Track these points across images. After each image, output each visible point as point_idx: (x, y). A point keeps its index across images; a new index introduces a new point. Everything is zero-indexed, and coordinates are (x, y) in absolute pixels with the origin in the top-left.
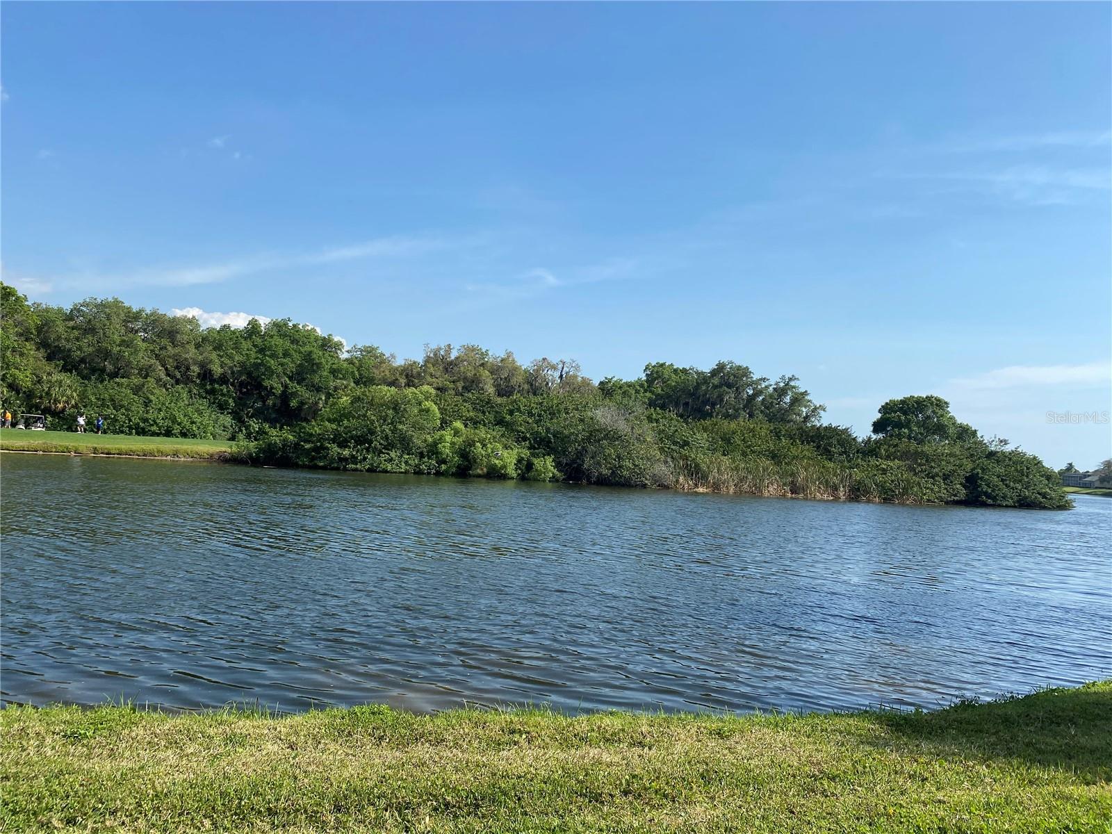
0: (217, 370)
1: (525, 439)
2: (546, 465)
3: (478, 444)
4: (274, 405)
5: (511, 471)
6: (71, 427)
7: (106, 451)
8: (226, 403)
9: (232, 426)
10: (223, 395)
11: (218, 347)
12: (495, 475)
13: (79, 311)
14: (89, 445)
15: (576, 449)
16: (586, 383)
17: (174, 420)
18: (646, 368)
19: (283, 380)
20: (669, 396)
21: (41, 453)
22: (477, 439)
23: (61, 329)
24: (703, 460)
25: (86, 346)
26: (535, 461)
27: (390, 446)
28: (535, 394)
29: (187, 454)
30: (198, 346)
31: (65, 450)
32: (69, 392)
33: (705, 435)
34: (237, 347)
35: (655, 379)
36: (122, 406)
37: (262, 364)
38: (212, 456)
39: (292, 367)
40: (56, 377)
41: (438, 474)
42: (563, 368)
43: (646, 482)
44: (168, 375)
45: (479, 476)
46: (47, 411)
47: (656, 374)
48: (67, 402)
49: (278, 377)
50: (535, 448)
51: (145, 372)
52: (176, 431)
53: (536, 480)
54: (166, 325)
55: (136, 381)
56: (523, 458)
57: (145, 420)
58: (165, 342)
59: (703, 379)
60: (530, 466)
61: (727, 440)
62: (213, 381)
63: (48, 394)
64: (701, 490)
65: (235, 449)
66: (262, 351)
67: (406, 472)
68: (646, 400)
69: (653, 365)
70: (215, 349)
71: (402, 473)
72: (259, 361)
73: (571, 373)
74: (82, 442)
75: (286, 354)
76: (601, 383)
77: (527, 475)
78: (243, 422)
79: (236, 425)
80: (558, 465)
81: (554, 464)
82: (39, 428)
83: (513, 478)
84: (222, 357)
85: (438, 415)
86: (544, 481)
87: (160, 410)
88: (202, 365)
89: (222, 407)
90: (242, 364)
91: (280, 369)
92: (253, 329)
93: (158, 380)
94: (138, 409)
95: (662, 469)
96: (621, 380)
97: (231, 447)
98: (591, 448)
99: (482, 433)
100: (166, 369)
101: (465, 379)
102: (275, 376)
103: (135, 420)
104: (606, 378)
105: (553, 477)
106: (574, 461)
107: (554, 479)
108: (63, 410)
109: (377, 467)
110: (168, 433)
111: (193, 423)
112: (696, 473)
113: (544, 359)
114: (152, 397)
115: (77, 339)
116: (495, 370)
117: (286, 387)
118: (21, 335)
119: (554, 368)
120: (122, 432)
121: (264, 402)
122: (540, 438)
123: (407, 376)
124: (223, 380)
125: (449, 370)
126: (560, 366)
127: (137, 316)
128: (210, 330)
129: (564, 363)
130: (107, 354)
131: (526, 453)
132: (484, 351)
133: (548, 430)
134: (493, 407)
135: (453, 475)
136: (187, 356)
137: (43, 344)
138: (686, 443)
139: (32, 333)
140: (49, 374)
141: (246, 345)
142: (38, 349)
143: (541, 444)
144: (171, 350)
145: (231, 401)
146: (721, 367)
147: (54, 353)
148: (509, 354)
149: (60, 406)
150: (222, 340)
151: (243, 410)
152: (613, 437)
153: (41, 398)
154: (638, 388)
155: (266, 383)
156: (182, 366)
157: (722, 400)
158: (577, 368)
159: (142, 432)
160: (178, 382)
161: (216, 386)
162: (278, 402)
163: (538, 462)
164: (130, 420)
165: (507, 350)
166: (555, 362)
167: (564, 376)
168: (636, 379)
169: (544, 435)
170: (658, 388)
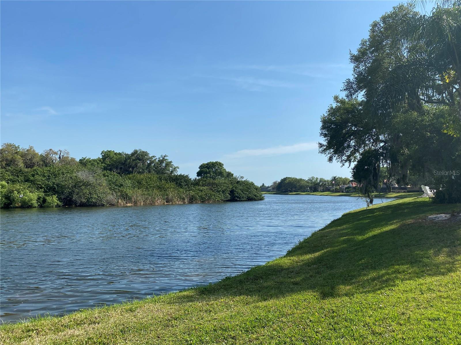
1: (41, 188)
2: (54, 200)
3: (16, 192)
5: (35, 203)
12: (26, 206)
15: (69, 191)
16: (73, 160)
18: (102, 153)
20: (113, 165)
22: (14, 189)
24: (129, 192)
26: (47, 198)
28: (46, 166)
33: (130, 181)
35: (107, 157)
42: (60, 154)
43: (104, 203)
45: (17, 207)
47: (106, 155)
50: (47, 192)
53: (48, 207)
56: (41, 197)
59: (128, 157)
60: (44, 201)
61: (139, 183)
64: (129, 205)
68: (103, 167)
69: (105, 151)
73: (65, 156)
76: (80, 160)
77: (43, 205)
80: (59, 199)
81: (57, 199)
83: (35, 207)
86: (53, 207)
95: (111, 197)
96: (90, 158)
98: (76, 190)
99: (17, 186)
101: (7, 160)
104: (83, 158)
105: (57, 205)
106: (68, 197)
107: (58, 206)
112: (126, 197)
113: (50, 150)
116: (23, 155)
119: (56, 153)
122: (50, 187)
126: (59, 153)
129: (61, 151)
131: (42, 195)
132: (17, 146)
133: (54, 183)
134: (23, 173)
138: (122, 185)
143: (51, 190)
146: (135, 152)
148: (31, 148)
152: (87, 184)
154: (98, 162)
157: (137, 166)
158: (68, 153)
163: (49, 199)
165: (30, 146)
166: (56, 151)
167: (61, 157)
168: (97, 158)
169: (52, 185)
170: (108, 161)
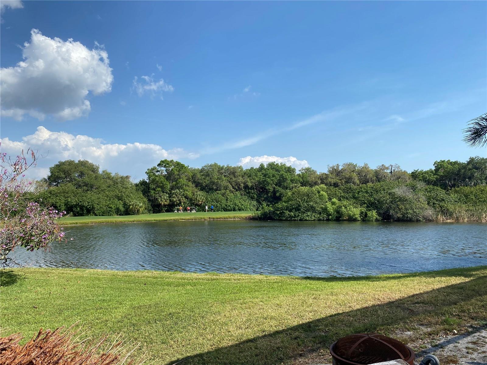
0: (250, 184)
1: (365, 203)
2: (373, 214)
3: (343, 207)
4: (271, 195)
5: (358, 216)
6: (204, 210)
7: (213, 218)
8: (254, 196)
9: (256, 205)
10: (252, 194)
11: (250, 176)
12: (352, 220)
13: (204, 169)
14: (208, 217)
15: (387, 207)
16: (405, 172)
17: (236, 205)
18: (435, 163)
19: (273, 186)
20: (446, 176)
21: (194, 220)
22: (342, 205)
23: (199, 176)
24: (451, 207)
25: (207, 181)
26: (368, 213)
27: (308, 210)
28: (379, 181)
29: (238, 217)
30: (243, 177)
31: (201, 219)
32: (202, 198)
33: (456, 195)
34: (256, 176)
35: (440, 168)
36: (219, 201)
37: (265, 181)
38: (246, 217)
39: (276, 181)
40: (199, 193)
41: (328, 220)
42: (392, 168)
43: (420, 219)
44: (233, 188)
45: (345, 220)
46: (197, 205)
47: (439, 166)
48: (202, 201)
49: (271, 185)
50: (370, 207)
51: (226, 188)
52: (237, 208)
53: (369, 221)
54: (232, 170)
55: (223, 191)
56: (363, 212)
57: (226, 206)
58: (232, 176)
59: (464, 167)
60: (366, 215)
61: (466, 196)
62: (249, 189)
63: (196, 199)
64: (449, 221)
65: (254, 215)
66: (265, 175)
67: (314, 220)
68: (435, 179)
69: (438, 162)
70: (248, 177)
71: (313, 220)
72: (264, 180)
73: (396, 170)
74: (206, 215)
75: (273, 176)
76: (412, 173)
77: (365, 219)
78: (260, 203)
79: (258, 205)
80: (379, 214)
81: (376, 213)
82: (194, 211)
83: (359, 220)
84: (251, 179)
85: (327, 197)
86: (372, 221)
87: (231, 201)
88: (244, 183)
89: (252, 198)
90: (259, 182)
91: (272, 182)
92: (262, 167)
93: (230, 191)
94: (224, 202)
95: (430, 212)
96: (423, 170)
97: (252, 214)
98: (393, 206)
99: (345, 202)
100: (233, 186)
101: (345, 178)
102: (270, 185)
103: (223, 205)
104: (414, 170)
105: (376, 219)
106: (387, 212)
107: (377, 220)
108: (201, 204)
109: (303, 219)
110: (234, 210)
111: (242, 205)
112: (445, 212)
113: (383, 165)
114: (228, 197)
115: (204, 179)
116: (359, 173)
117: (274, 188)
118: (187, 179)
119: (387, 168)
120: (220, 210)
121: (267, 195)
122: (372, 202)
123: (321, 179)
124: (252, 188)
125: (339, 175)
126: (390, 167)
127: (222, 168)
128: (247, 170)
129: (392, 166)
130: (213, 183)
131: (364, 210)
132: (355, 164)
133: (375, 199)
134: (352, 190)
135: (335, 220)
136: (239, 181)
137: (194, 182)
138: (443, 200)
139: (190, 178)
140: (197, 192)
141: (259, 174)
142: (193, 184)
143: (371, 205)
144: (234, 179)
145: (255, 195)
147: (198, 184)
148: (366, 165)
149: (200, 203)
150: (250, 173)
151: (260, 199)
153: (194, 200)
154: (430, 173)
155: (267, 188)
156: (238, 184)
157: (473, 176)
158: (399, 167)
159: (226, 210)
160: (237, 191)
161: (250, 190)
162: (272, 194)
163: (369, 214)
164: (222, 206)
165: (365, 163)
166: (387, 166)
167: (393, 172)
168: (429, 169)
169: (373, 201)
170: (441, 172)
